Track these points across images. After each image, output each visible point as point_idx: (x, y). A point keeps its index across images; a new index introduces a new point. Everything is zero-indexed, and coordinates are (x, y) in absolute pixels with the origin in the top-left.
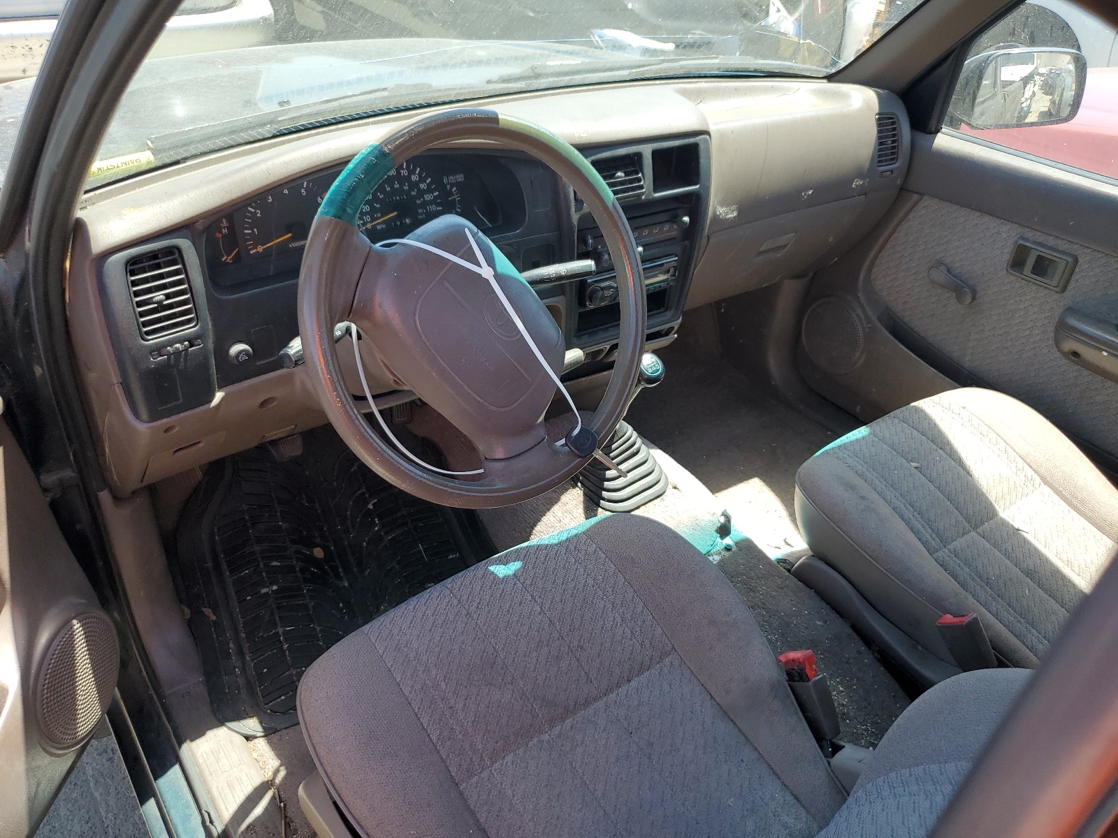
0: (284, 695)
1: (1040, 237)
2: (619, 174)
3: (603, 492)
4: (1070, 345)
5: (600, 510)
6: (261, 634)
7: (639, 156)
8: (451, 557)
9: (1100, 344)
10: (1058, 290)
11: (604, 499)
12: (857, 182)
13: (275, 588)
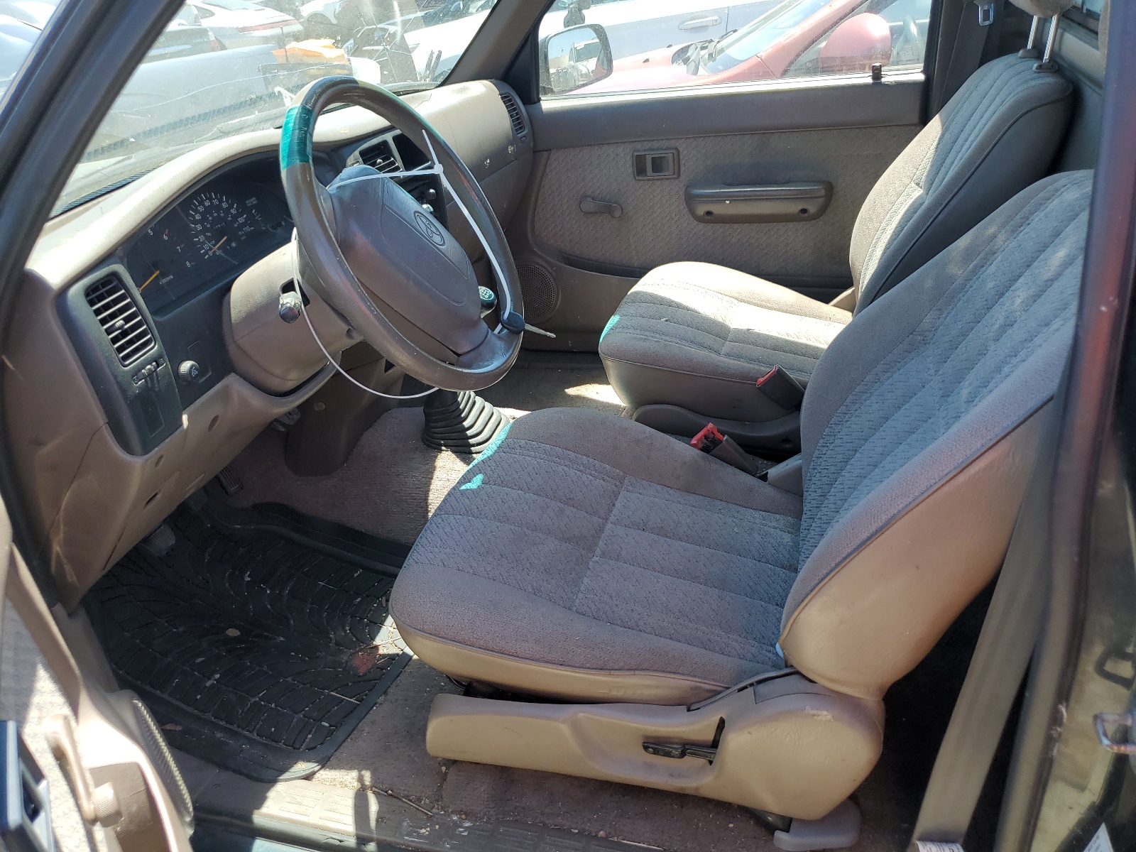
0: (309, 733)
1: (647, 145)
2: (379, 161)
3: (470, 440)
4: (701, 210)
5: (474, 455)
6: (240, 711)
7: (385, 143)
8: (356, 575)
9: (720, 199)
10: (675, 176)
11: (473, 445)
12: (510, 149)
13: (217, 676)
